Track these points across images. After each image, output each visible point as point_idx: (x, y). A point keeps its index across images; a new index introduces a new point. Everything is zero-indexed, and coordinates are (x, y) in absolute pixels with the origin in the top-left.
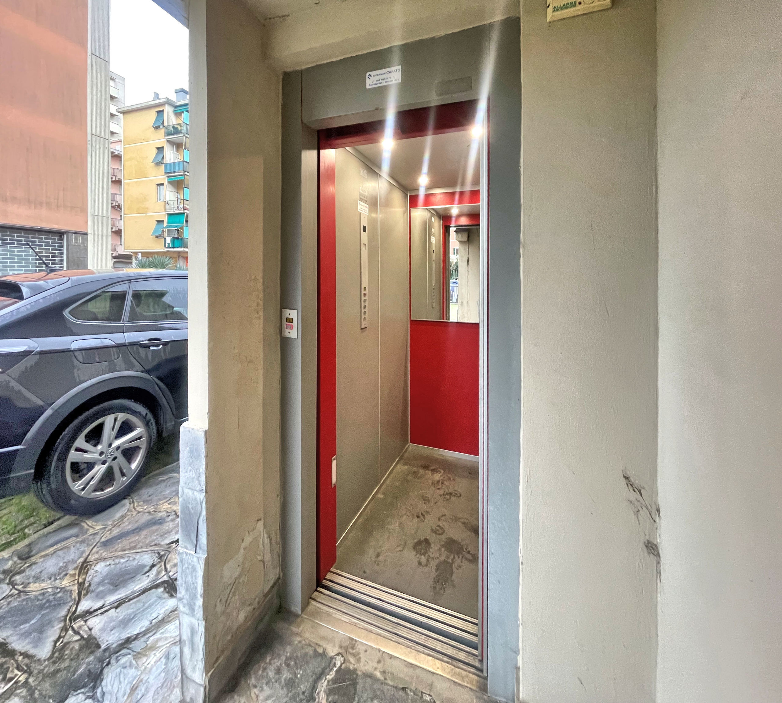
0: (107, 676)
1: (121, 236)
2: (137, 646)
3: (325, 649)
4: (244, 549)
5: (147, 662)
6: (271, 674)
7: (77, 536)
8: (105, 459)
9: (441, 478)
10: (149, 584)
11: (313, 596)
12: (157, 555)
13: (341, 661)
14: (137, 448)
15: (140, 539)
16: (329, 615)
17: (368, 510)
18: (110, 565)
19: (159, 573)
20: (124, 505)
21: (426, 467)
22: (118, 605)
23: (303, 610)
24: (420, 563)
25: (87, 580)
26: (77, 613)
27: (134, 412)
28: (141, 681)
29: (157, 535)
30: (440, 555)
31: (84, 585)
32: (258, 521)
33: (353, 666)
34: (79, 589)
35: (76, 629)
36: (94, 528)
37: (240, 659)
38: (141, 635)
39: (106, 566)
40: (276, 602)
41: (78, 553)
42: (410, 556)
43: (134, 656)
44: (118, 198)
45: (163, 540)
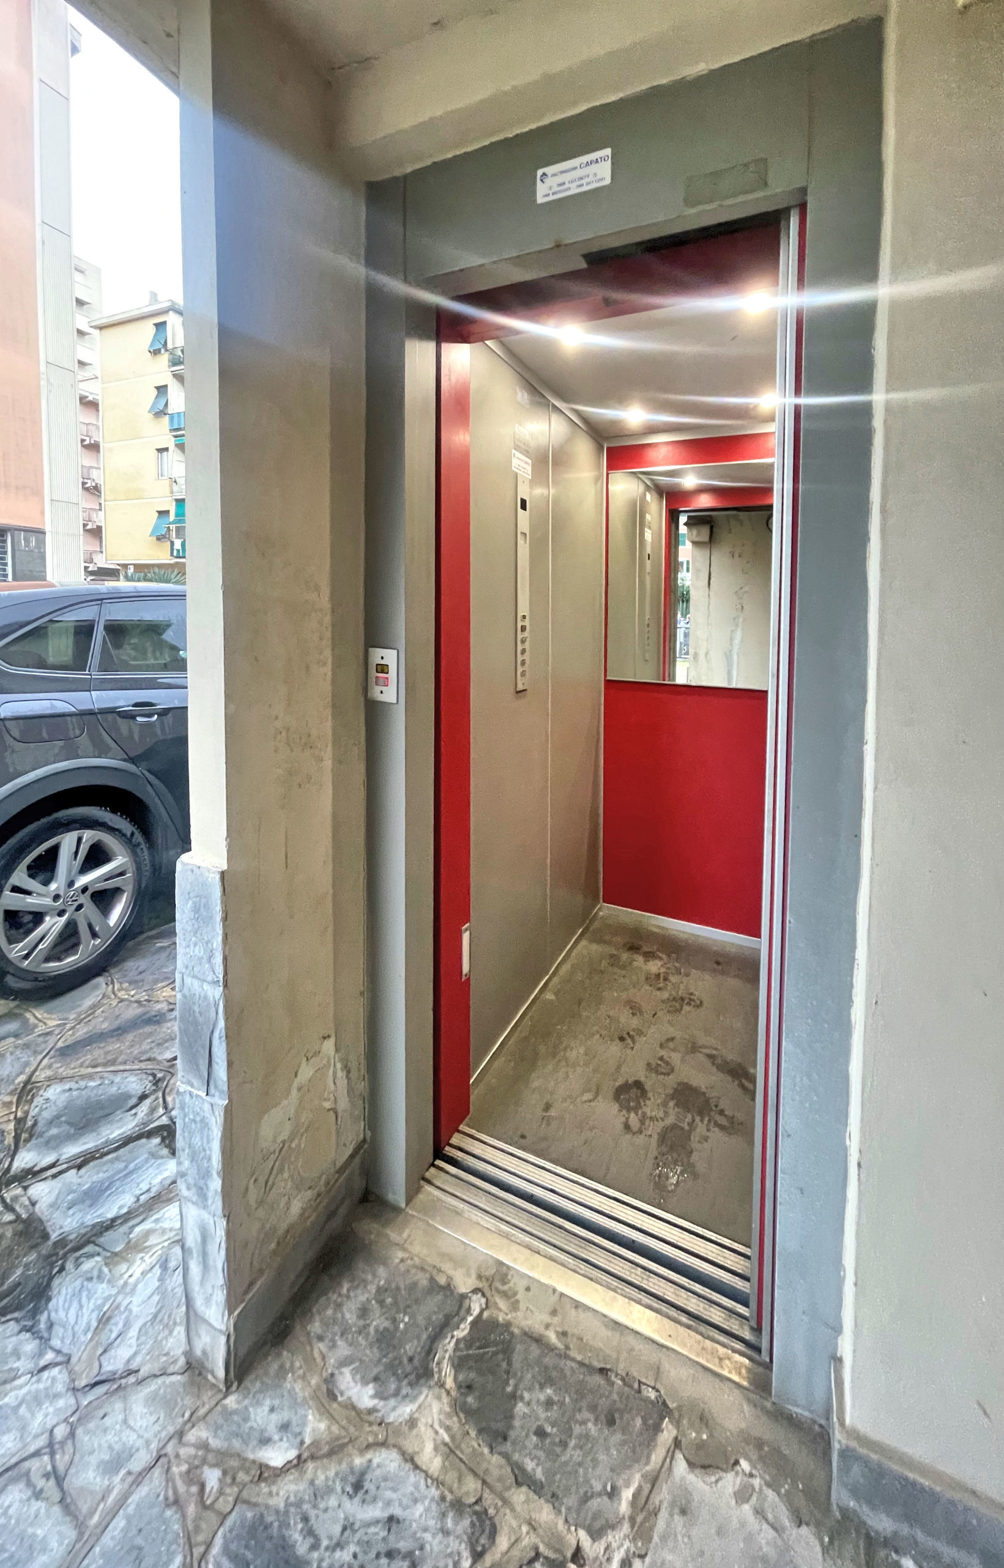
0: (59, 1292)
1: (101, 538)
2: (115, 1240)
3: (450, 1278)
4: (299, 1089)
5: (129, 1273)
6: (350, 1315)
7: (16, 1036)
8: (62, 907)
9: (663, 970)
10: (137, 1129)
11: (428, 1175)
12: (151, 1078)
13: (481, 1305)
14: (117, 891)
15: (123, 1048)
16: (458, 1213)
17: (527, 1020)
18: (70, 1089)
19: (153, 1110)
20: (97, 987)
21: (633, 948)
22: (82, 1162)
23: (409, 1200)
24: (627, 1127)
25: (32, 1113)
26: (12, 1172)
27: (111, 830)
28: (118, 1307)
29: (153, 1042)
30: (666, 1113)
31: (25, 1123)
32: (324, 1038)
33: (504, 1316)
34: (16, 1130)
35: (8, 1201)
36: (45, 1024)
37: (293, 1284)
38: (119, 1221)
39: (64, 1091)
40: (359, 1184)
41: (17, 1067)
42: (608, 1111)
43: (106, 1258)
44: (94, 474)
45: (160, 1053)
